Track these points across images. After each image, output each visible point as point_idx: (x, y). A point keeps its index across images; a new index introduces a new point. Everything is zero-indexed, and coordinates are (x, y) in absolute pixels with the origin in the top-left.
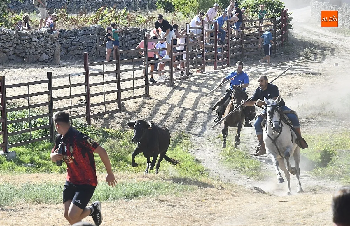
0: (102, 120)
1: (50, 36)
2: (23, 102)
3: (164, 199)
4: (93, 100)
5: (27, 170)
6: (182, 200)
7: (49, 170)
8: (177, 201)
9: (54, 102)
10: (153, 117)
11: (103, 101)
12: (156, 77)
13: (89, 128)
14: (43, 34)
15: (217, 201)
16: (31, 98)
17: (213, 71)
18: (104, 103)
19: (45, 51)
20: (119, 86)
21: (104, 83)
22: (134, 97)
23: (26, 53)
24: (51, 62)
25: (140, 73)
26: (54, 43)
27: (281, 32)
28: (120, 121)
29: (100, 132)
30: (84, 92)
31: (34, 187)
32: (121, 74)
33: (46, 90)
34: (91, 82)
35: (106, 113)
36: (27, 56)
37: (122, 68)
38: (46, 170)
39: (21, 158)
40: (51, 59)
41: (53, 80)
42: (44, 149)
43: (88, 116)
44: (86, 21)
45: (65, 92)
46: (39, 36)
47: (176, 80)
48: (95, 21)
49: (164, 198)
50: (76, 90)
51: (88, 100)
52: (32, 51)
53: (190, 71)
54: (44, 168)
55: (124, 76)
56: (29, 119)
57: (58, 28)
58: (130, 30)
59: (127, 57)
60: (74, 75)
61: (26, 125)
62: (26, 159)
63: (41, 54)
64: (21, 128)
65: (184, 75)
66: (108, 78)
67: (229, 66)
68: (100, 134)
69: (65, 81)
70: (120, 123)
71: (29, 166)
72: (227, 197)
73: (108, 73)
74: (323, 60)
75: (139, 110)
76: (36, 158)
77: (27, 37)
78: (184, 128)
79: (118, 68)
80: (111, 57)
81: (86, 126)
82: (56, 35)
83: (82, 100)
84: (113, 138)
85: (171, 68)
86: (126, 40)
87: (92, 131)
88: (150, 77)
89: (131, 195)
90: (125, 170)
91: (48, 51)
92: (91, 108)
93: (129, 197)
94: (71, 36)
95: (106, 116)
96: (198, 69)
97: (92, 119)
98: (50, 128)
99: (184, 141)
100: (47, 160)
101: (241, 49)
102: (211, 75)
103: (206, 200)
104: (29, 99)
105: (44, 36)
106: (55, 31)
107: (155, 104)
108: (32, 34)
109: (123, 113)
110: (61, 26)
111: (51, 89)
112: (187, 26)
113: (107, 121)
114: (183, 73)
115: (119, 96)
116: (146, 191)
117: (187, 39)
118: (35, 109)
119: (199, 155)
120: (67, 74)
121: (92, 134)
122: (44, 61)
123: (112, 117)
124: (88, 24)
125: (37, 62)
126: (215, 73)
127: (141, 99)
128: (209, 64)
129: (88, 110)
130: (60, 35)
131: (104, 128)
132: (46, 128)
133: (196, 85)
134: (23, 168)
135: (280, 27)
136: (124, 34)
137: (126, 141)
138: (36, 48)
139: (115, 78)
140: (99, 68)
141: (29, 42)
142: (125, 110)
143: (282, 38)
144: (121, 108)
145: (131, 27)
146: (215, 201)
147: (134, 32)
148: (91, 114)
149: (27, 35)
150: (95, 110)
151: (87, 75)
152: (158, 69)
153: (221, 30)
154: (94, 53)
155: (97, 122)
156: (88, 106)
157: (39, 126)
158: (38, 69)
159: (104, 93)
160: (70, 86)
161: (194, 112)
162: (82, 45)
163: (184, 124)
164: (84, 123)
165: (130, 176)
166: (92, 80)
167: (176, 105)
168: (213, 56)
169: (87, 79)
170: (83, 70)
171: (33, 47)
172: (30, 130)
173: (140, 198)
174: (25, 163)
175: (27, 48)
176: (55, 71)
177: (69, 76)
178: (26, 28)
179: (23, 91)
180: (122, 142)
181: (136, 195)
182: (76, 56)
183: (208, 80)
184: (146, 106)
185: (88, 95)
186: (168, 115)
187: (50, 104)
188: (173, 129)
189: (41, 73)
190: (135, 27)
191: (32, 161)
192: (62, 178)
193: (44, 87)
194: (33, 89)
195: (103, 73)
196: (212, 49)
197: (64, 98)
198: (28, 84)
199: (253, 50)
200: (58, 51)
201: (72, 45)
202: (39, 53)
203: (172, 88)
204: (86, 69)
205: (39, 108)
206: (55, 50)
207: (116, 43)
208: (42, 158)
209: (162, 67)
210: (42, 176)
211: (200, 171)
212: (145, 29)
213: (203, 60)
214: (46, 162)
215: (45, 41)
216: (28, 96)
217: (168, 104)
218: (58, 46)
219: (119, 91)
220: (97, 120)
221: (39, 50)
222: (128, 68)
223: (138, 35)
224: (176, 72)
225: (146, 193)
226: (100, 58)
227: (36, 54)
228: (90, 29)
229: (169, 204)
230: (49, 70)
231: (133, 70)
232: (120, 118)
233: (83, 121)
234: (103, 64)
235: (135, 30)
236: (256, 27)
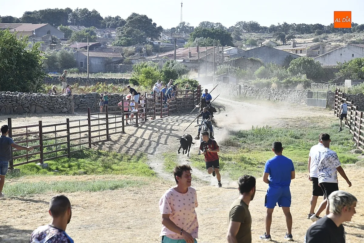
0: (98, 146)
1: (68, 98)
2: (53, 135)
3: (132, 190)
4: (93, 134)
5: (54, 174)
6: (142, 190)
7: (67, 174)
8: (139, 190)
9: (70, 135)
10: (127, 144)
11: (98, 135)
12: (129, 121)
14: (64, 97)
15: (161, 190)
16: (57, 133)
17: (160, 118)
18: (99, 136)
19: (65, 106)
20: (107, 127)
21: (99, 125)
22: (116, 133)
23: (54, 107)
24: (69, 113)
25: (120, 119)
26: (71, 102)
27: (197, 97)
28: (108, 146)
29: (96, 152)
30: (88, 130)
31: (58, 183)
32: (109, 120)
33: (66, 128)
34: (91, 124)
35: (100, 142)
36: (55, 109)
37: (109, 117)
38: (65, 173)
39: (51, 167)
40: (69, 111)
41: (70, 123)
42: (64, 162)
43: (90, 143)
44: (89, 90)
45: (77, 130)
46: (62, 98)
47: (139, 123)
48: (94, 90)
49: (131, 189)
50: (83, 129)
51: (90, 134)
52: (58, 106)
53: (147, 118)
54: (64, 173)
56: (56, 145)
57: (73, 94)
58: (114, 95)
59: (112, 111)
60: (82, 120)
61: (54, 148)
62: (54, 168)
63: (63, 108)
64: (51, 150)
65: (144, 121)
66: (101, 122)
67: (169, 116)
68: (97, 153)
69: (77, 124)
70: (108, 147)
71: (55, 172)
72: (167, 188)
73: (101, 119)
74: (219, 113)
75: (119, 140)
76: (60, 167)
77: (55, 99)
78: (144, 150)
79: (107, 116)
80: (103, 110)
81: (89, 149)
82: (72, 98)
83: (86, 134)
84: (104, 156)
86: (112, 101)
87: (92, 151)
89: (113, 187)
90: (110, 174)
91: (67, 106)
92: (91, 139)
93: (112, 189)
94: (80, 98)
96: (152, 117)
97: (92, 145)
98: (68, 150)
99: (144, 157)
100: (66, 168)
101: (175, 106)
102: (159, 121)
103: (155, 190)
104: (56, 133)
106: (71, 95)
107: (128, 136)
108: (58, 97)
109: (109, 142)
110: (74, 92)
111: (68, 128)
112: (145, 94)
113: (101, 146)
114: (143, 119)
115: (107, 132)
116: (122, 185)
118: (59, 139)
119: (152, 165)
120: (78, 119)
121: (92, 153)
122: (65, 112)
123: (103, 144)
124: (91, 92)
125: (61, 113)
126: (161, 119)
127: (120, 134)
128: (158, 115)
129: (90, 140)
130: (74, 98)
131: (99, 150)
132: (66, 150)
133: (150, 126)
134: (52, 173)
135: (197, 94)
136: (111, 98)
137: (111, 157)
138: (60, 105)
139: (105, 122)
140: (97, 116)
141: (56, 101)
142: (111, 140)
143: (197, 100)
144: (108, 139)
145: (115, 94)
146: (160, 190)
147: (116, 96)
148: (92, 142)
149: (55, 97)
150: (94, 140)
151: (89, 120)
152: (130, 117)
153: (164, 96)
154: (94, 108)
155: (95, 147)
156: (90, 137)
157: (62, 149)
158: (61, 117)
159: (99, 130)
160: (80, 126)
161: (149, 141)
162: (87, 103)
163: (144, 148)
164: (88, 147)
165: (113, 177)
166: (92, 123)
167: (139, 137)
168: (160, 110)
169: (89, 123)
170: (87, 117)
171: (59, 104)
172: (56, 151)
173: (119, 189)
174: (53, 170)
175: (55, 105)
176: (71, 118)
177: (79, 120)
178: (55, 93)
179: (52, 129)
180: (109, 158)
181: (116, 187)
182: (83, 110)
183: (157, 123)
184: (122, 138)
185: (90, 132)
186: (135, 143)
187: (68, 137)
188: (137, 150)
189: (63, 119)
190: (117, 94)
191: (57, 169)
192: (74, 178)
193: (64, 127)
194: (58, 128)
195: (99, 119)
196: (159, 106)
197: (76, 133)
198: (55, 125)
199: (182, 107)
200: (73, 107)
201: (81, 104)
202: (62, 108)
203: (137, 128)
204: (89, 117)
205: (61, 138)
206: (71, 106)
207: (106, 102)
208: (63, 167)
210: (63, 177)
211: (152, 174)
212: (123, 95)
213: (155, 112)
214: (65, 169)
215: (66, 101)
216: (55, 132)
217: (135, 137)
218: (73, 104)
219: (107, 129)
220: (95, 145)
221: (62, 106)
222: (112, 116)
223: (119, 98)
224: (139, 119)
225: (122, 186)
226: (96, 111)
227: (60, 108)
228: (91, 95)
229: (134, 192)
230: (67, 117)
231: (116, 117)
232: (108, 145)
233: (87, 146)
234: (98, 114)
235: (117, 96)
236: (184, 95)
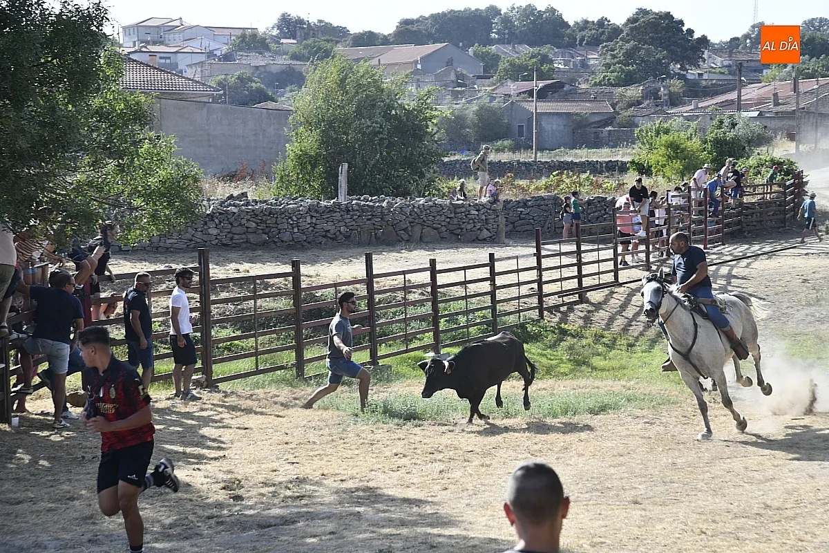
0: (558, 314)
1: (492, 208)
2: (459, 292)
3: (639, 415)
4: (547, 289)
6: (663, 416)
8: (657, 417)
9: (497, 291)
10: (625, 310)
11: (560, 289)
12: (628, 258)
13: (541, 324)
14: (483, 206)
16: (469, 285)
18: (561, 293)
19: (486, 226)
20: (580, 271)
21: (561, 267)
22: (600, 285)
23: (462, 229)
24: (493, 240)
25: (609, 254)
26: (498, 216)
27: (793, 200)
28: (582, 315)
29: (555, 329)
30: (536, 278)
32: (583, 255)
33: (488, 275)
34: (543, 266)
35: (563, 305)
36: (463, 233)
37: (583, 248)
40: (494, 237)
41: (496, 264)
43: (541, 308)
44: (538, 189)
45: (512, 278)
46: (478, 207)
47: (653, 263)
48: (549, 189)
49: (639, 413)
50: (525, 276)
51: (540, 288)
52: (469, 227)
55: (586, 258)
56: (466, 313)
57: (502, 197)
58: (593, 200)
59: (591, 234)
60: (523, 256)
61: (462, 320)
63: (481, 231)
64: (456, 324)
65: (665, 257)
66: (566, 260)
67: (724, 245)
68: (556, 331)
69: (511, 265)
70: (581, 318)
73: (566, 254)
75: (606, 301)
77: (463, 210)
79: (579, 247)
80: (570, 234)
81: (538, 321)
82: (499, 206)
83: (532, 288)
84: (573, 337)
85: (648, 248)
86: (589, 211)
87: (546, 327)
88: (620, 258)
89: (596, 409)
90: (587, 378)
91: (490, 226)
92: (544, 299)
93: (593, 412)
94: (518, 207)
95: (563, 309)
97: (546, 313)
98: (493, 324)
101: (739, 222)
104: (466, 287)
105: (485, 207)
106: (499, 201)
108: (470, 205)
109: (584, 305)
110: (507, 195)
111: (493, 274)
112: (667, 194)
113: (565, 314)
114: (662, 254)
115: (580, 283)
116: (616, 404)
117: (668, 211)
118: (473, 300)
120: (514, 255)
121: (546, 331)
122: (485, 239)
123: (571, 309)
124: (542, 193)
125: (476, 241)
129: (541, 301)
130: (504, 206)
131: (561, 324)
132: (488, 323)
135: (792, 193)
137: (590, 340)
138: (474, 222)
139: (575, 261)
140: (556, 247)
141: (466, 216)
142: (588, 301)
143: (794, 208)
144: (583, 300)
145: (596, 195)
147: (599, 202)
148: (545, 306)
149: (463, 207)
150: (551, 301)
151: (539, 257)
153: (713, 198)
154: (548, 228)
155: (553, 316)
156: (541, 295)
157: (479, 321)
158: (477, 249)
159: (561, 280)
160: (518, 271)
162: (533, 219)
164: (536, 318)
165: (596, 385)
166: (546, 263)
168: (701, 232)
169: (539, 262)
170: (534, 251)
171: (471, 221)
172: (467, 327)
173: (608, 413)
175: (464, 223)
176: (499, 252)
177: (517, 257)
178: (462, 198)
179: (458, 277)
180: (584, 342)
181: (603, 409)
182: (525, 233)
184: (614, 295)
185: (540, 283)
187: (492, 294)
189: (482, 255)
190: (601, 196)
192: (508, 387)
193: (484, 272)
194: (472, 274)
195: (560, 254)
196: (700, 222)
197: (510, 286)
198: (464, 268)
199: (755, 223)
200: (502, 226)
201: (521, 219)
202: (478, 229)
204: (538, 250)
205: (478, 298)
206: (498, 225)
207: (576, 216)
209: (636, 246)
212: (614, 198)
213: (690, 236)
215: (486, 214)
216: (464, 283)
218: (502, 220)
219: (580, 277)
220: (552, 313)
221: (478, 226)
222: (591, 247)
223: (605, 205)
224: (653, 252)
225: (616, 407)
226: (555, 235)
227: (474, 231)
228: (542, 198)
229: (645, 420)
230: (491, 250)
231: (598, 250)
232: (582, 311)
233: (534, 314)
235: (600, 200)
236: (759, 194)
